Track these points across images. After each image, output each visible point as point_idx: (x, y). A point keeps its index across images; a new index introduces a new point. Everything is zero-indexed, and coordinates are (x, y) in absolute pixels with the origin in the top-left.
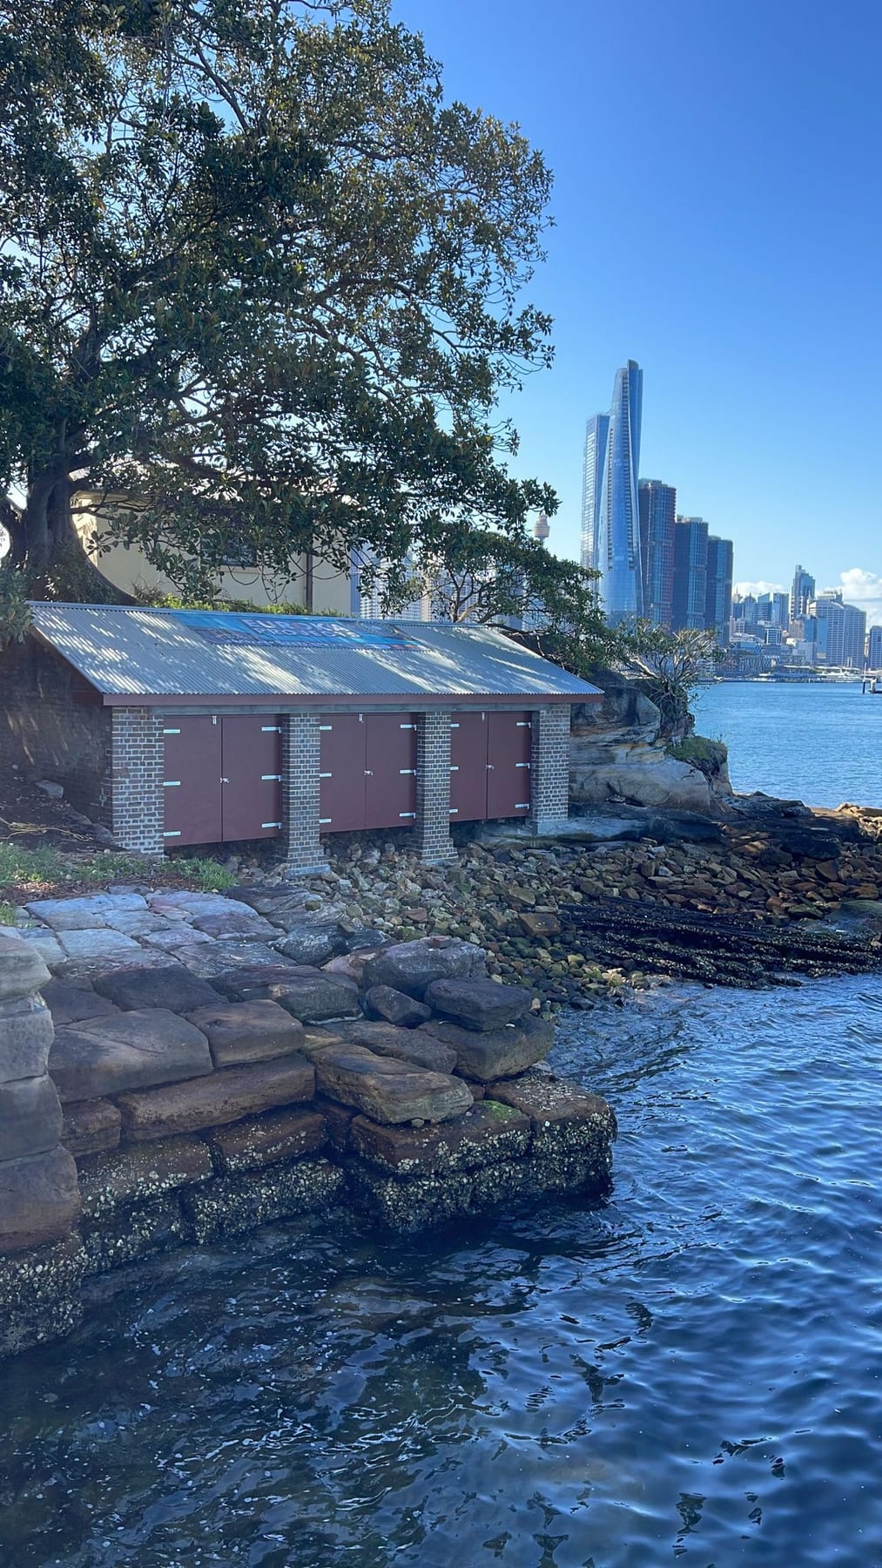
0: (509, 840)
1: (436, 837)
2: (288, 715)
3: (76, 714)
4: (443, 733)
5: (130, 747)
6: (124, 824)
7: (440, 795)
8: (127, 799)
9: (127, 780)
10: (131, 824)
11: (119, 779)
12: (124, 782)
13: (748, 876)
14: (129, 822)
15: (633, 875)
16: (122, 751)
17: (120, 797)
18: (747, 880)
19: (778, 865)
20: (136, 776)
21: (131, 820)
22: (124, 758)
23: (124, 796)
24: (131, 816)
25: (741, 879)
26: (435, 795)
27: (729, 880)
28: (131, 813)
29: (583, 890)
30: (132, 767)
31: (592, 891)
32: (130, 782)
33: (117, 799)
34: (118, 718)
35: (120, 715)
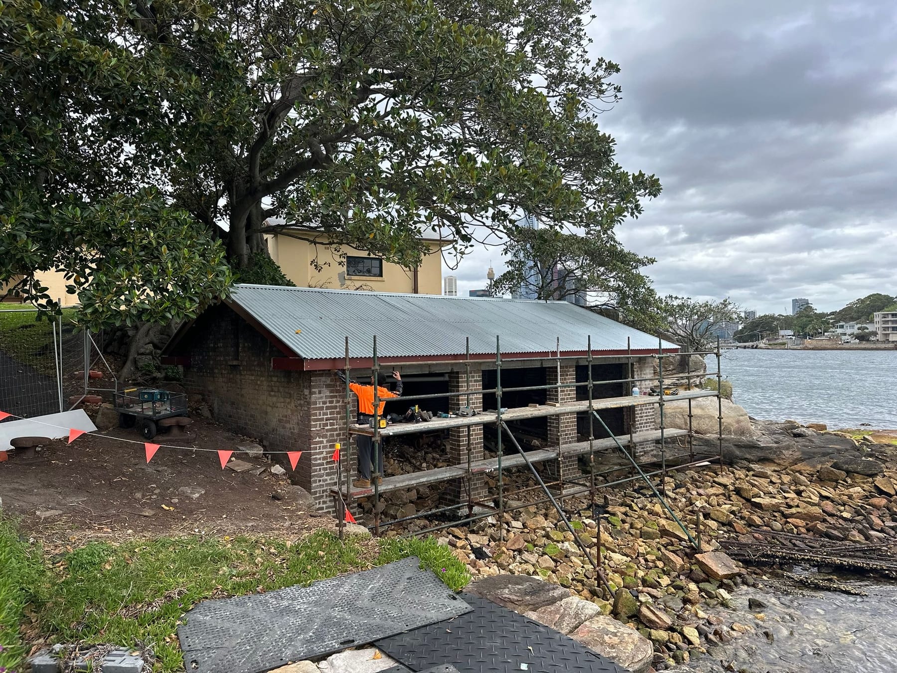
0: (616, 467)
1: (569, 470)
2: (458, 373)
3: (275, 379)
4: (570, 382)
5: (327, 408)
6: (321, 483)
7: (570, 434)
8: (324, 458)
9: (325, 440)
10: (329, 482)
11: (317, 439)
12: (322, 442)
13: (824, 493)
14: (326, 480)
15: (734, 497)
16: (320, 413)
17: (318, 456)
18: (827, 498)
19: (836, 481)
20: (332, 435)
21: (328, 478)
22: (322, 419)
23: (322, 456)
24: (328, 475)
25: (823, 497)
26: (566, 435)
27: (816, 499)
28: (328, 471)
29: (715, 517)
30: (329, 427)
31: (724, 519)
32: (327, 441)
33: (316, 459)
34: (316, 381)
35: (318, 378)
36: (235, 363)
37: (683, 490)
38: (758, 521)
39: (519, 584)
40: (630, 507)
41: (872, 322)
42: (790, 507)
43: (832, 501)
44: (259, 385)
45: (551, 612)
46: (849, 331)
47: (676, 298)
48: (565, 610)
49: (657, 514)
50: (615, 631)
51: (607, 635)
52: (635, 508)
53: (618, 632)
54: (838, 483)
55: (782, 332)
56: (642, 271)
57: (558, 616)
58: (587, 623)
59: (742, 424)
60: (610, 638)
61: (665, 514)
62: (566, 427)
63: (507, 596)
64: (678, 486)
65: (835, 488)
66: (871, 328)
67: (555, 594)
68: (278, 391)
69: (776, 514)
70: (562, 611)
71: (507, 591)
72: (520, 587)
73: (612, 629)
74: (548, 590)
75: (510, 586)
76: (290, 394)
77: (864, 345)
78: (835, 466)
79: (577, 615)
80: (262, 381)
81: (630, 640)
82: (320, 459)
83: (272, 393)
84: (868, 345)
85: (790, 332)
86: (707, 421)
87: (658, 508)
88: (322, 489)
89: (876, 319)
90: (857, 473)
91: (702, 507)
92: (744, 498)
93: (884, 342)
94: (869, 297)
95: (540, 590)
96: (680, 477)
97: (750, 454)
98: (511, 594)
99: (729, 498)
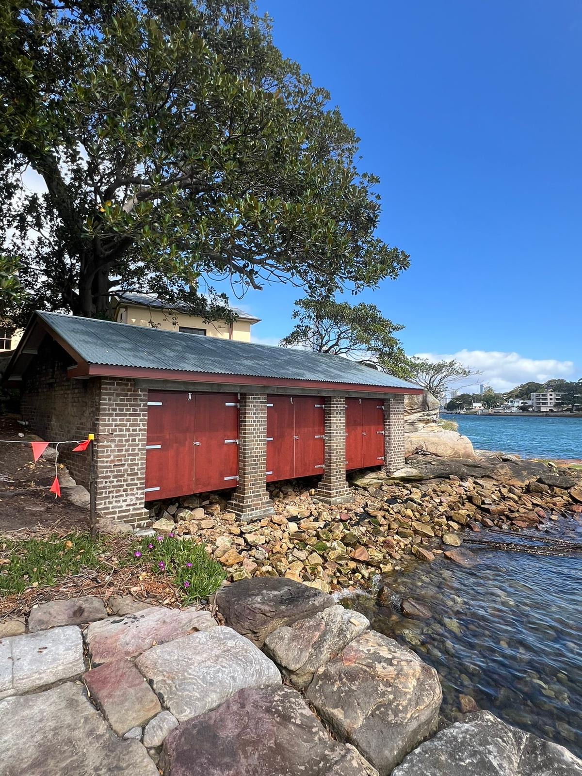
1: (339, 481)
2: (245, 394)
4: (341, 410)
5: (117, 415)
6: (108, 484)
8: (112, 461)
9: (113, 445)
10: (115, 483)
11: (105, 443)
12: (110, 446)
13: (535, 502)
14: (113, 482)
15: (468, 504)
16: (109, 419)
17: (105, 459)
18: (537, 505)
19: (541, 493)
20: (121, 441)
21: (115, 480)
22: (111, 425)
23: (110, 459)
24: (115, 477)
25: (534, 505)
26: (337, 452)
27: (530, 506)
28: (115, 473)
29: (456, 520)
30: (118, 433)
31: (463, 521)
32: (116, 446)
33: (103, 462)
34: (106, 389)
35: (108, 386)
36: (51, 381)
37: (427, 498)
38: (490, 523)
39: (275, 589)
40: (388, 511)
41: (530, 399)
42: (512, 512)
43: (541, 507)
44: (66, 398)
45: (309, 628)
46: (516, 405)
47: (418, 358)
48: (327, 624)
49: (409, 517)
50: (390, 656)
51: (380, 663)
52: (391, 512)
53: (394, 658)
54: (542, 494)
55: (474, 405)
56: (395, 335)
57: (317, 634)
58: (354, 644)
59: (467, 450)
60: (384, 668)
61: (416, 517)
62: (337, 446)
63: (258, 606)
64: (424, 495)
65: (541, 498)
66: (529, 403)
67: (316, 603)
68: (78, 401)
69: (502, 517)
70: (323, 627)
71: (259, 599)
72: (276, 593)
73: (385, 653)
74: (309, 597)
75: (265, 591)
76: (86, 402)
77: (525, 413)
78: (540, 481)
79: (341, 631)
80: (68, 394)
81: (411, 672)
82: (107, 462)
83: (74, 404)
84: (528, 414)
85: (480, 405)
86: (443, 446)
87: (409, 512)
88: (108, 490)
89: (532, 398)
90: (556, 486)
91: (445, 511)
92: (475, 505)
93: (537, 412)
94: (527, 384)
95: (299, 597)
96: (424, 488)
97: (475, 472)
98: (263, 603)
99: (463, 504)
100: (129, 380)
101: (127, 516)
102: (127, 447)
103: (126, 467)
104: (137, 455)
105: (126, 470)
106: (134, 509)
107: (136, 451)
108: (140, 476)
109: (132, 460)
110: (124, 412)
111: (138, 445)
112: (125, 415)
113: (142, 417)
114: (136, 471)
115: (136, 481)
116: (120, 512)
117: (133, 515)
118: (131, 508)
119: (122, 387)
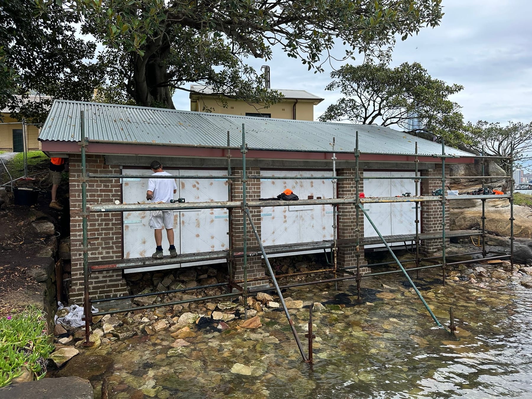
1: (354, 260)
8: (85, 235)
10: (90, 256)
11: (77, 218)
12: (82, 221)
16: (79, 195)
17: (77, 233)
20: (93, 216)
21: (90, 252)
24: (89, 250)
28: (89, 247)
32: (88, 220)
34: (74, 166)
35: (76, 164)
100: (98, 156)
101: (103, 287)
102: (99, 222)
103: (100, 241)
104: (112, 229)
105: (100, 244)
106: (110, 281)
107: (110, 226)
108: (115, 249)
109: (106, 234)
110: (95, 188)
111: (112, 220)
112: (97, 191)
113: (114, 193)
114: (111, 245)
115: (111, 254)
116: (96, 283)
117: (109, 286)
118: (108, 279)
119: (91, 164)
